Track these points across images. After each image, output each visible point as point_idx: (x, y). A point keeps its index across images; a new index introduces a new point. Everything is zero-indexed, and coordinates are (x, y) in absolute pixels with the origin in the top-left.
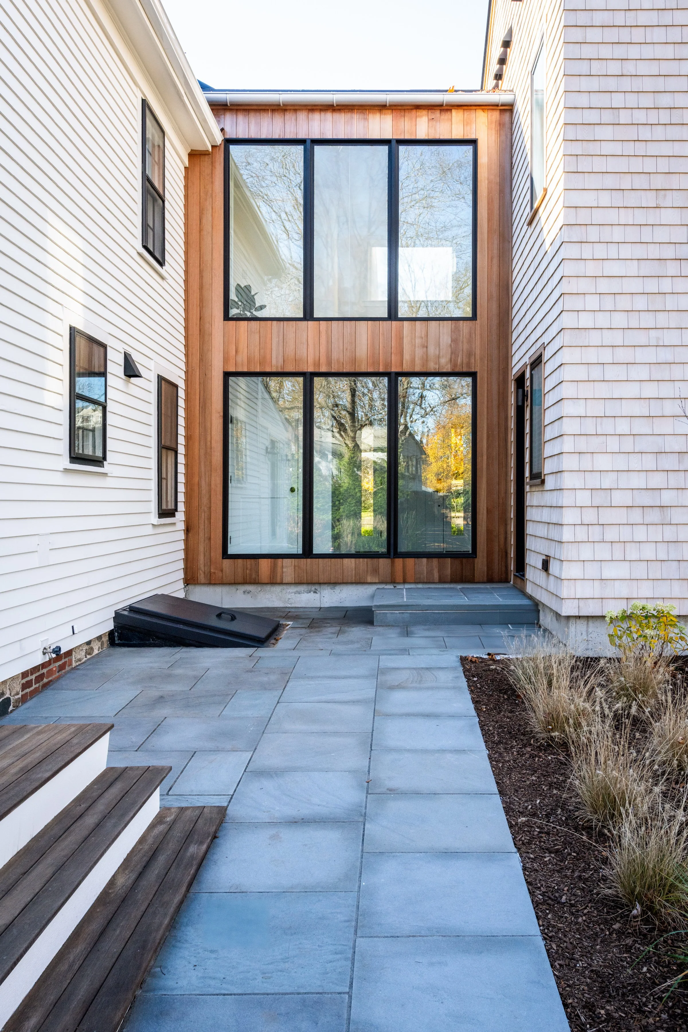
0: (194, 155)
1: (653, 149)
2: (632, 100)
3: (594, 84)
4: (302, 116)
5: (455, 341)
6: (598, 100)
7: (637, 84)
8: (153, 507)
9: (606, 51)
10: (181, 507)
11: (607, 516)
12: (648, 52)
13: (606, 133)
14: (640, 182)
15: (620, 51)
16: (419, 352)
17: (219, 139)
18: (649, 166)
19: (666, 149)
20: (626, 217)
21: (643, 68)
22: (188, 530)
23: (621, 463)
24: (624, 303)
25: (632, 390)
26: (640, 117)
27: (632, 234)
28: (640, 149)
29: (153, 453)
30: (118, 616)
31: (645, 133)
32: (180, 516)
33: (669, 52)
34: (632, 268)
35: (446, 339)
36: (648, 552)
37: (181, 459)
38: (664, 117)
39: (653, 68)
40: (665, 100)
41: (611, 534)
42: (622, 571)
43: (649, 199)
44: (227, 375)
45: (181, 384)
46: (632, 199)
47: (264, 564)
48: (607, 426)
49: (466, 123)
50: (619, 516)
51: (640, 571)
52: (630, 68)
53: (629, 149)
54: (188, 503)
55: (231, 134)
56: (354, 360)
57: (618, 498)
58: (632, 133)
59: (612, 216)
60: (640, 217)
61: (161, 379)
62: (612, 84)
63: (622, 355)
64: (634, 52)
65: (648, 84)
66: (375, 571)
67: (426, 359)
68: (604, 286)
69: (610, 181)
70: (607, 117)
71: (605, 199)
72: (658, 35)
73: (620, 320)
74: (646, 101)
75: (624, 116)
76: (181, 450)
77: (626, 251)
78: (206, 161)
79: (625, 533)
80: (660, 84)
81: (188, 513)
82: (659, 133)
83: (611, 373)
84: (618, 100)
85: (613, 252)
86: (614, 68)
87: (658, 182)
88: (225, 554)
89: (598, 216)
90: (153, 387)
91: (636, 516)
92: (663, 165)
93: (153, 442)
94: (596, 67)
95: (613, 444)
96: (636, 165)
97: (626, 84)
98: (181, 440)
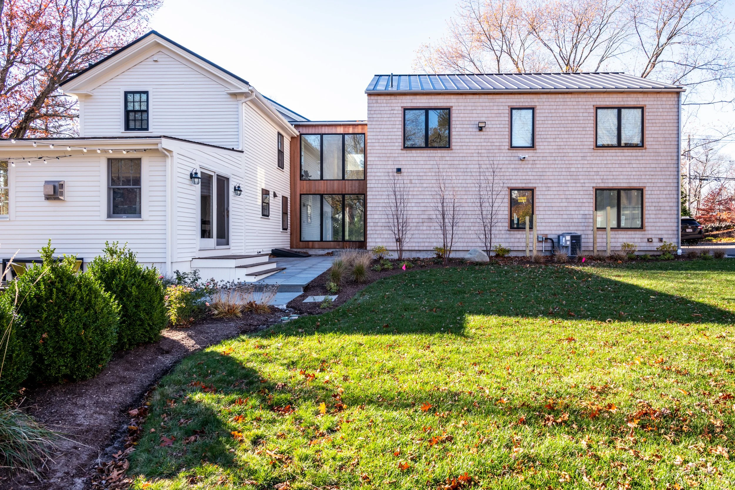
0: (293, 138)
1: (387, 148)
2: (382, 137)
3: (374, 134)
4: (320, 127)
5: (359, 186)
6: (374, 137)
7: (384, 134)
8: (281, 227)
9: (376, 126)
10: (289, 228)
11: (377, 228)
12: (386, 126)
13: (377, 144)
14: (384, 155)
15: (380, 126)
16: (350, 188)
17: (298, 134)
18: (386, 152)
19: (390, 148)
20: (381, 163)
21: (385, 130)
22: (291, 234)
23: (380, 217)
24: (381, 182)
25: (382, 201)
26: (384, 141)
27: (383, 167)
28: (384, 148)
29: (281, 214)
30: (272, 250)
31: (385, 144)
32: (289, 230)
33: (391, 126)
34: (383, 174)
35: (357, 185)
36: (386, 236)
37: (289, 216)
38: (389, 141)
39: (387, 130)
40: (390, 137)
41: (378, 232)
42: (380, 240)
43: (386, 159)
44: (301, 195)
45: (289, 197)
46: (382, 159)
47: (310, 243)
48: (377, 208)
49: (362, 129)
50: (380, 228)
51: (384, 240)
52: (382, 130)
53: (382, 148)
54: (291, 227)
55: (302, 132)
56: (333, 191)
57: (379, 224)
58: (382, 144)
59: (378, 163)
60: (384, 163)
61: (283, 197)
62: (378, 134)
63: (380, 193)
64: (383, 127)
65: (386, 134)
66: (339, 245)
67: (352, 190)
68: (376, 178)
69: (377, 155)
70: (377, 141)
71: (377, 159)
72: (388, 123)
73: (380, 185)
74: (385, 137)
75: (381, 141)
76: (289, 214)
77: (381, 170)
78: (295, 140)
79: (381, 232)
80: (389, 134)
81: (291, 230)
82: (388, 144)
83: (378, 197)
84: (379, 137)
85: (378, 170)
86: (378, 130)
87: (388, 155)
88: (301, 241)
89: (375, 163)
90: (281, 199)
91: (383, 228)
92: (389, 152)
93: (281, 212)
94: (375, 130)
95: (378, 213)
96: (383, 151)
97: (381, 134)
98: (289, 211)
